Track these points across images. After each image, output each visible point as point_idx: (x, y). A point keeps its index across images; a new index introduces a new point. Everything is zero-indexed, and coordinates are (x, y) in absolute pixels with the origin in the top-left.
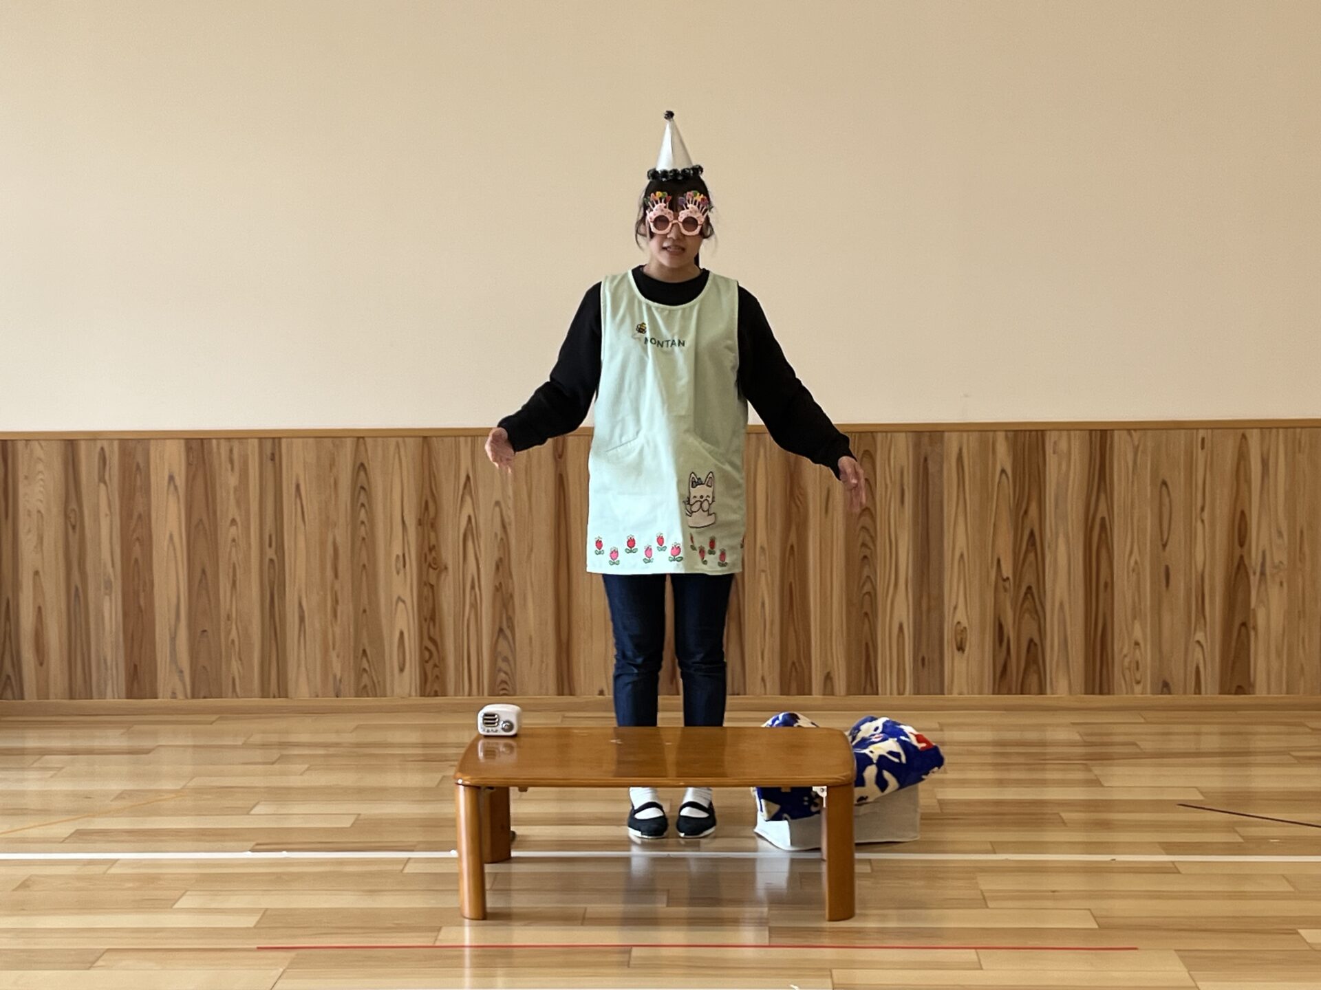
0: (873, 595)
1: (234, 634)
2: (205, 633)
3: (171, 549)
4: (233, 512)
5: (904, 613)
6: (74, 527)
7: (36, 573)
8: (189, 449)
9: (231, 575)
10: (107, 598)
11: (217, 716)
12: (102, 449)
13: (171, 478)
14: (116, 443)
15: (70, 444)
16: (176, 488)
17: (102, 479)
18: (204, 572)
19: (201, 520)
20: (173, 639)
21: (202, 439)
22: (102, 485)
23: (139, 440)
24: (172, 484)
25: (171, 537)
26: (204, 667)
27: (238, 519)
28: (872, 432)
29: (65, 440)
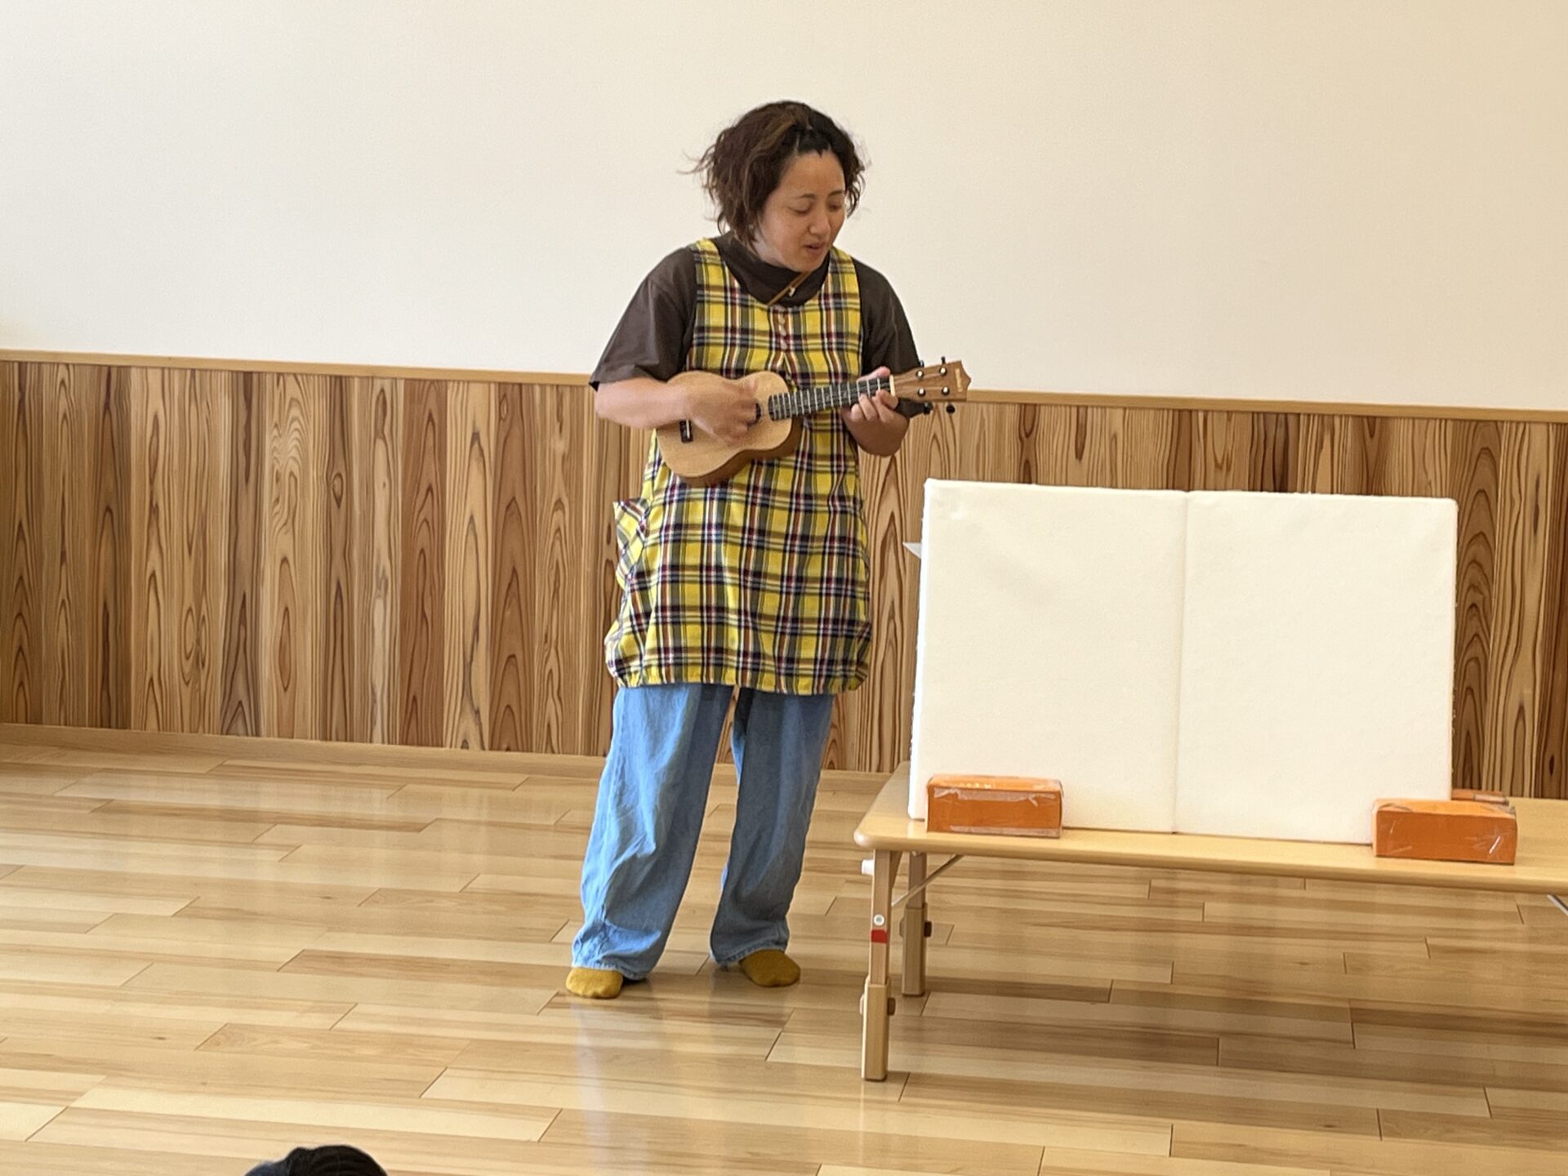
0: (1482, 661)
1: (552, 663)
2: (513, 660)
3: (471, 537)
4: (558, 489)
5: (1528, 692)
6: (338, 501)
7: (285, 560)
8: (502, 399)
9: (552, 579)
10: (379, 604)
11: (524, 777)
12: (382, 391)
13: (476, 436)
14: (401, 385)
15: (338, 383)
16: (481, 451)
17: (379, 433)
18: (514, 571)
19: (514, 498)
20: (468, 666)
21: (520, 385)
22: (380, 443)
23: (432, 382)
24: (476, 446)
25: (472, 518)
26: (508, 707)
27: (565, 501)
28: (1496, 422)
29: (331, 377)
